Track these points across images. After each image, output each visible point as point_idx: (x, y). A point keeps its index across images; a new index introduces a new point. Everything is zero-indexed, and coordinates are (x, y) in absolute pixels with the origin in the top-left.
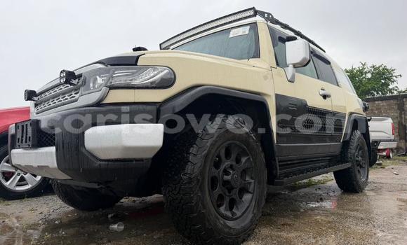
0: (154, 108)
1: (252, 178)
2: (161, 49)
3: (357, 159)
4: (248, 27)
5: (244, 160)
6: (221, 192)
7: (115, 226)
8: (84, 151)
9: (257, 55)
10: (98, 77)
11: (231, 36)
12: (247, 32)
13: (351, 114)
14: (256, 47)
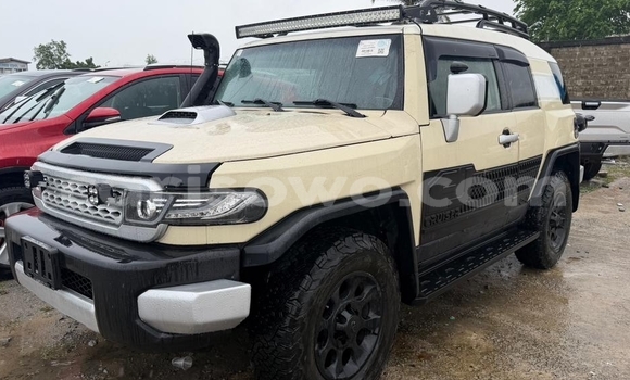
0: (236, 252)
1: (377, 313)
2: (238, 37)
3: (553, 218)
4: (388, 42)
5: (366, 291)
6: (332, 347)
7: (181, 362)
8: (138, 322)
9: (399, 104)
10: (148, 201)
11: (359, 54)
12: (386, 53)
13: (552, 152)
14: (398, 89)
